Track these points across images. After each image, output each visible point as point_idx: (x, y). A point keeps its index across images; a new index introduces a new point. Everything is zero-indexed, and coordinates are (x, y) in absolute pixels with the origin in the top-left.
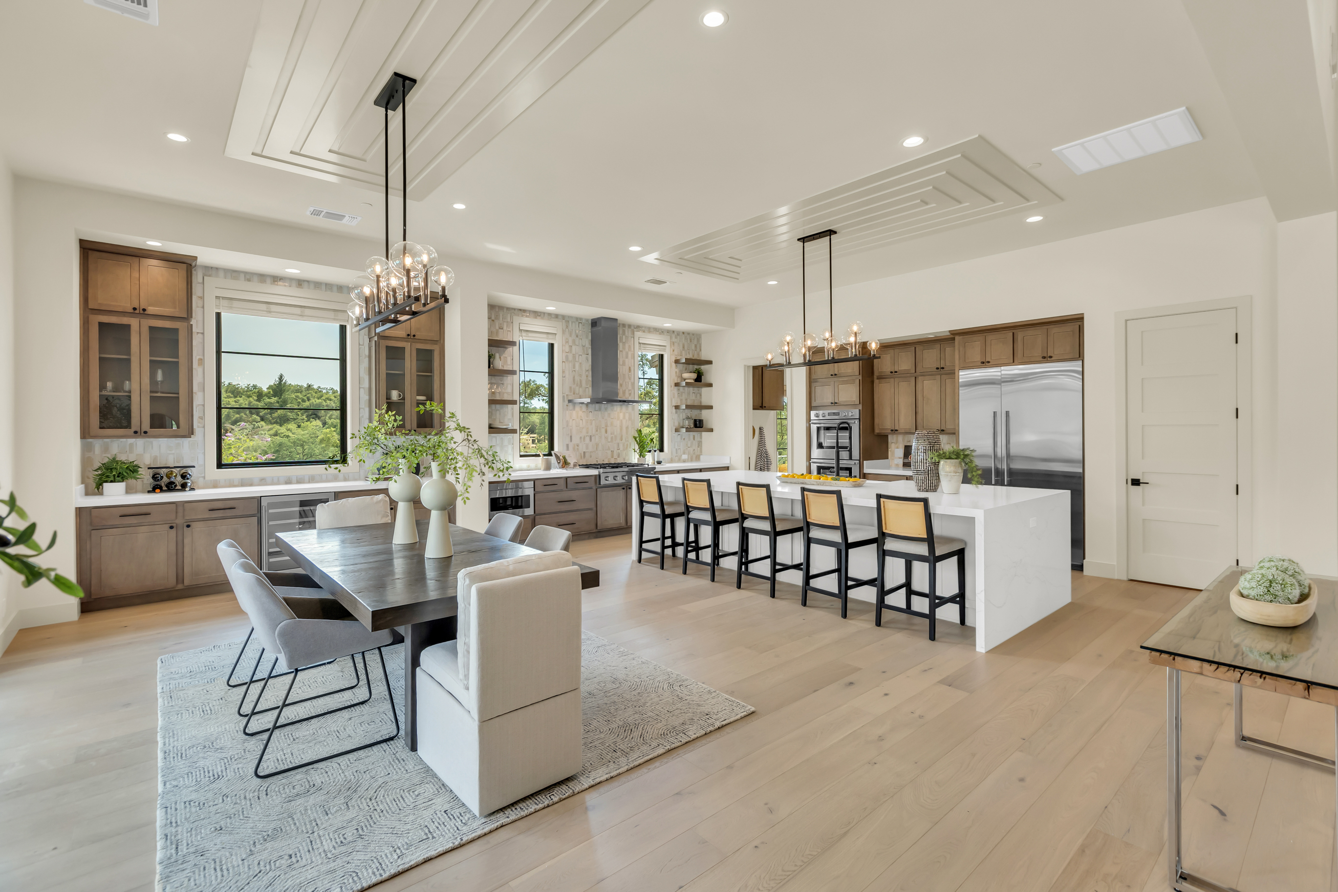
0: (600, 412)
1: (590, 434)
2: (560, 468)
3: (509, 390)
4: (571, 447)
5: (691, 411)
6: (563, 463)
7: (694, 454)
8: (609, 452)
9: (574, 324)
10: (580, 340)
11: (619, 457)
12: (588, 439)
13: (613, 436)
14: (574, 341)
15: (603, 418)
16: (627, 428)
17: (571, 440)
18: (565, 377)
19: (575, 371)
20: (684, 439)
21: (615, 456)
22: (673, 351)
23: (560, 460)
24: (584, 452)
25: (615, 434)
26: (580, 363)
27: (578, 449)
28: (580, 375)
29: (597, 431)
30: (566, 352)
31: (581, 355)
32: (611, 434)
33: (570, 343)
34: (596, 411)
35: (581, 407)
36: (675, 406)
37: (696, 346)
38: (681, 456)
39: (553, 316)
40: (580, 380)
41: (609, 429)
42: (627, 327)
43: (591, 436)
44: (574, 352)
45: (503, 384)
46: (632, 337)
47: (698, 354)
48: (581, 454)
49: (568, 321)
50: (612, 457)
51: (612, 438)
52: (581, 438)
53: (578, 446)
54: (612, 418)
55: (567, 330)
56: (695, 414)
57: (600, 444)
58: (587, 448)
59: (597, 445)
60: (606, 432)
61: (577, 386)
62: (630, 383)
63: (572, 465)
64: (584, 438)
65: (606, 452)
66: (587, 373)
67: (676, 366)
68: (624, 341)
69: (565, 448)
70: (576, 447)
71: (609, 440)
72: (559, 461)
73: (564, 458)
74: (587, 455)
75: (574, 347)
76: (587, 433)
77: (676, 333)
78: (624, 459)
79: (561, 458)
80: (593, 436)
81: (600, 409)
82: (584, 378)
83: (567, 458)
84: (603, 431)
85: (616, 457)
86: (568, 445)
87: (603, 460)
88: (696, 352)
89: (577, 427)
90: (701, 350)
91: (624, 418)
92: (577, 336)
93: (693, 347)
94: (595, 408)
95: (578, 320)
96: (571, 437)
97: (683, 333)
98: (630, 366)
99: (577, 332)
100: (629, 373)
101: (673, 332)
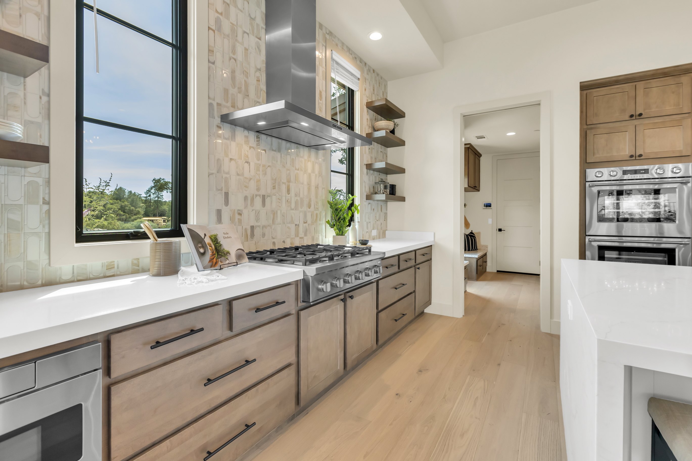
0: (278, 155)
1: (262, 192)
2: (205, 268)
4: (225, 216)
5: (379, 174)
6: (213, 255)
7: (381, 229)
8: (293, 229)
12: (258, 201)
13: (299, 198)
15: (284, 166)
16: (317, 187)
17: (227, 202)
18: (213, 63)
19: (235, 60)
20: (374, 210)
21: (302, 233)
23: (204, 246)
24: (252, 228)
25: (301, 196)
27: (240, 221)
29: (274, 188)
32: (296, 195)
34: (273, 150)
35: (247, 137)
36: (366, 165)
38: (371, 231)
40: (245, 81)
41: (292, 186)
43: (264, 198)
48: (246, 230)
50: (297, 235)
51: (296, 203)
52: (246, 198)
53: (240, 214)
54: (297, 168)
57: (279, 212)
58: (257, 219)
59: (274, 213)
60: (288, 191)
61: (240, 92)
63: (233, 258)
64: (252, 199)
65: (288, 228)
66: (258, 74)
69: (214, 217)
70: (237, 216)
71: (293, 206)
72: (202, 250)
73: (215, 240)
74: (257, 232)
76: (258, 190)
77: (367, 67)
78: (313, 238)
79: (207, 240)
80: (268, 196)
81: (279, 150)
82: (252, 80)
83: (222, 240)
84: (284, 188)
85: (303, 235)
86: (219, 213)
89: (238, 175)
91: (313, 171)
93: (381, 94)
96: (227, 194)
97: (373, 71)
98: (321, 89)
100: (319, 101)
101: (365, 64)
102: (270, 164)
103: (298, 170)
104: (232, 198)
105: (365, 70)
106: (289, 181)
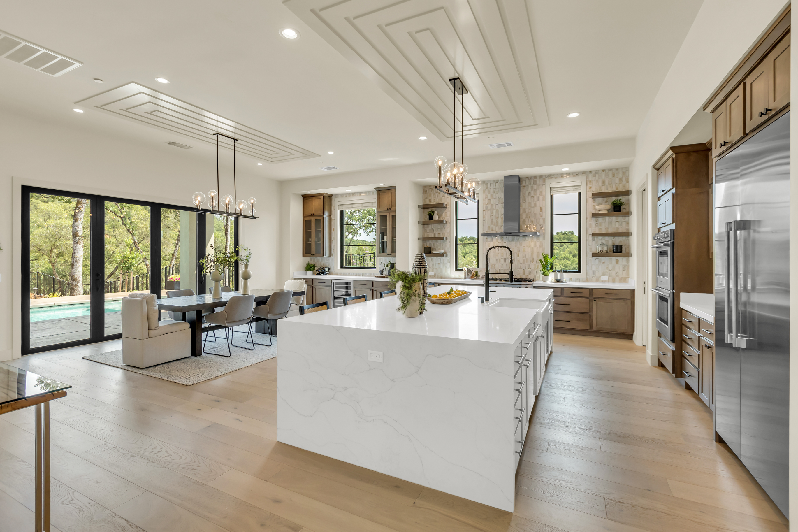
0: (513, 242)
3: (448, 231)
5: (614, 238)
6: (473, 275)
7: (617, 276)
8: (521, 271)
9: (492, 185)
10: (497, 195)
11: (530, 274)
13: (525, 259)
14: (492, 196)
16: (538, 253)
18: (485, 220)
19: (493, 216)
20: (602, 263)
21: (527, 273)
22: (591, 188)
23: (471, 273)
25: (526, 257)
26: (497, 210)
27: (495, 267)
28: (497, 218)
30: (486, 204)
31: (498, 204)
32: (523, 257)
33: (489, 198)
34: (510, 241)
35: (497, 239)
36: (593, 234)
37: (621, 179)
38: (601, 277)
40: (497, 221)
41: (520, 254)
42: (538, 178)
44: (492, 203)
45: (444, 228)
46: (543, 185)
47: (624, 186)
49: (488, 184)
50: (524, 273)
51: (523, 261)
52: (497, 260)
54: (524, 246)
55: (487, 189)
56: (618, 241)
58: (502, 267)
60: (518, 256)
61: (494, 225)
62: (541, 220)
64: (500, 260)
67: (594, 200)
71: (521, 261)
72: (469, 274)
75: (492, 200)
77: (593, 173)
79: (473, 272)
81: (513, 240)
82: (500, 220)
85: (528, 274)
88: (621, 185)
89: (494, 252)
90: (628, 182)
92: (494, 192)
93: (617, 180)
94: (509, 239)
95: (496, 181)
97: (603, 170)
98: (541, 207)
99: (494, 189)
100: (540, 212)
101: (591, 172)
103: (525, 246)
105: (591, 176)
106: (519, 252)
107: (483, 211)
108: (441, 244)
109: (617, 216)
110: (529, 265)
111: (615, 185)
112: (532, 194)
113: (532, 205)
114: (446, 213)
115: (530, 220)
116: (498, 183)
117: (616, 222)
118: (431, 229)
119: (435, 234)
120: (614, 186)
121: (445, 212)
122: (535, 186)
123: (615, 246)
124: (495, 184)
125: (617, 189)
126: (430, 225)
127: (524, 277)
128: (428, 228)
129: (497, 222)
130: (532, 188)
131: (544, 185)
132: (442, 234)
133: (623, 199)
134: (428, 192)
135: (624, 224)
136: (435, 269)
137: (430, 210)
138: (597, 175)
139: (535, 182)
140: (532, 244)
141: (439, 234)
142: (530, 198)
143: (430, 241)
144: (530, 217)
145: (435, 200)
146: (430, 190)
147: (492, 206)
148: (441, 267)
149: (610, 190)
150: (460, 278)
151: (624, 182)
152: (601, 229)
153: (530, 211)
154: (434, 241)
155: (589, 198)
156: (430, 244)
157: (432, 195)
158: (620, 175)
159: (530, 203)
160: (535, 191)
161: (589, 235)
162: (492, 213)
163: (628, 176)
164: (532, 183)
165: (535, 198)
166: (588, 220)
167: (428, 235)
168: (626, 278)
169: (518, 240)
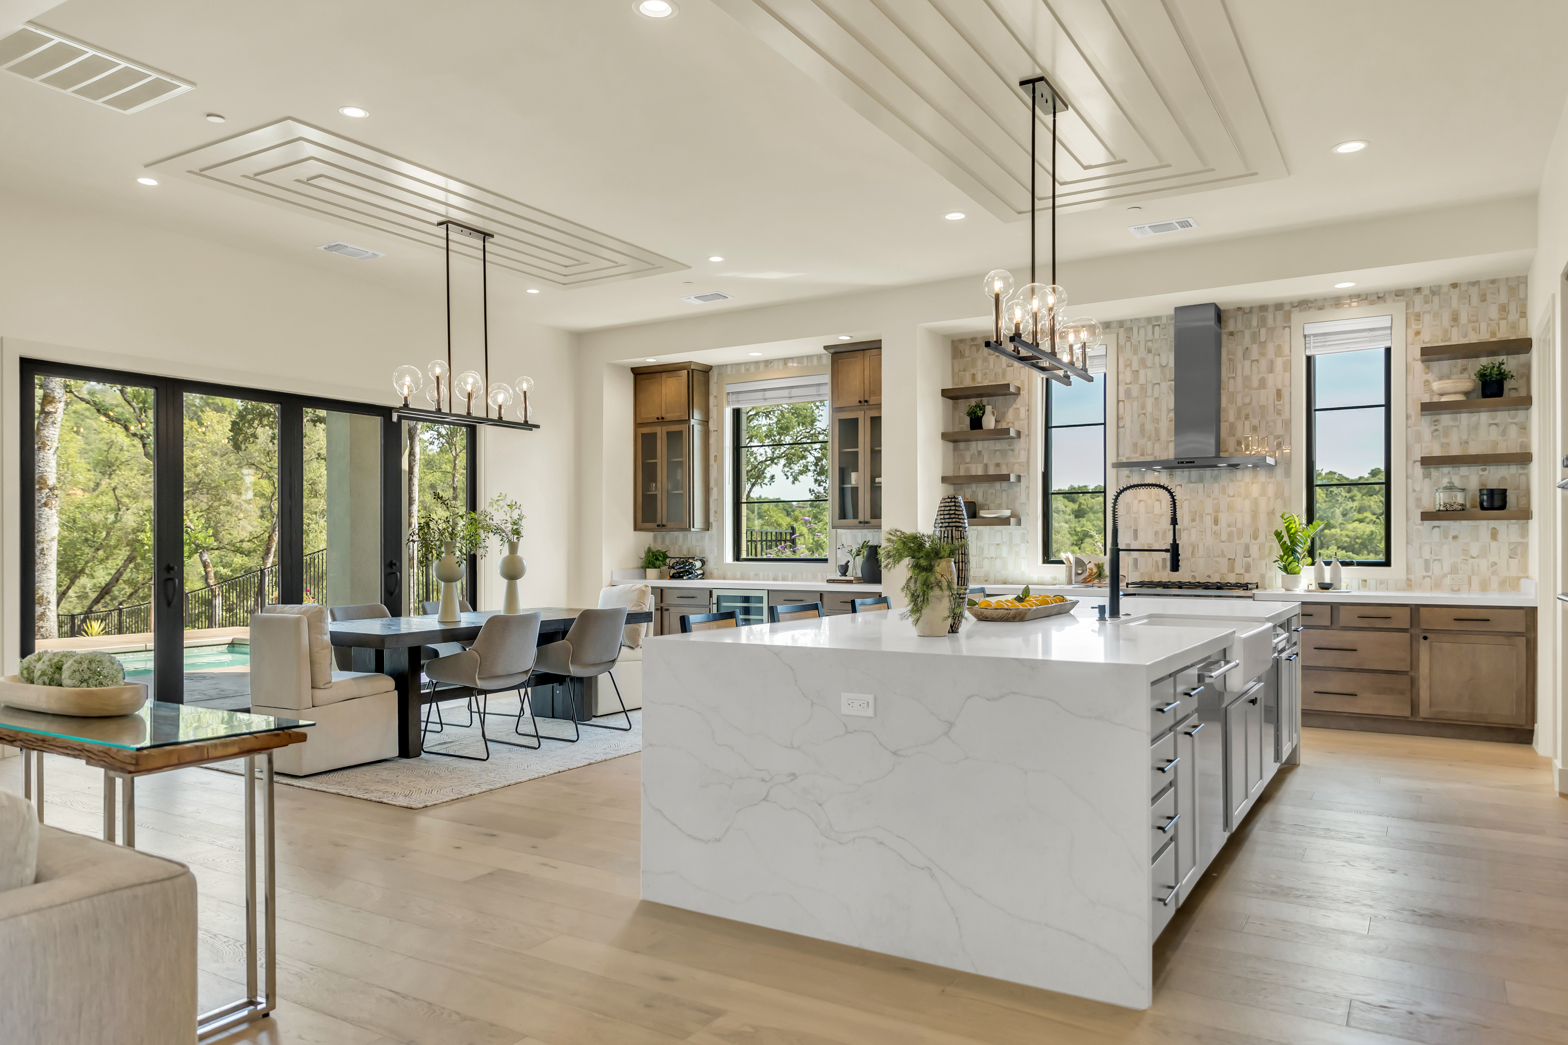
0: (1201, 485)
3: (1023, 458)
5: (1484, 470)
7: (1495, 573)
8: (1224, 563)
9: (1142, 331)
10: (1157, 358)
11: (1248, 569)
13: (1234, 529)
14: (1143, 362)
15: (1208, 497)
16: (1271, 513)
18: (1123, 427)
19: (1144, 414)
20: (1455, 537)
21: (1239, 569)
22: (1418, 333)
25: (1238, 526)
26: (1157, 399)
28: (1156, 421)
29: (1193, 520)
30: (1126, 384)
31: (1159, 384)
32: (1229, 526)
33: (1135, 366)
34: (1190, 483)
36: (1421, 461)
37: (1503, 309)
39: (1114, 325)
40: (1156, 428)
41: (1223, 517)
42: (1271, 309)
44: (1142, 380)
45: (1012, 450)
46: (1285, 327)
47: (1514, 327)
48: (1157, 562)
49: (1132, 328)
50: (1232, 570)
51: (1230, 535)
52: (1156, 533)
54: (1231, 494)
55: (1128, 344)
56: (1495, 477)
57: (1199, 545)
60: (1216, 522)
62: (1279, 423)
65: (1215, 562)
67: (1428, 367)
68: (1263, 339)
71: (1224, 537)
75: (1142, 373)
77: (1426, 292)
81: (1201, 480)
82: (1163, 424)
84: (1208, 520)
85: (1242, 571)
87: (1209, 576)
88: (1503, 323)
89: (1148, 513)
90: (1523, 314)
91: (1265, 494)
92: (1149, 351)
93: (1493, 312)
94: (1190, 477)
95: (1153, 322)
96: (1136, 532)
97: (1454, 286)
98: (1280, 387)
99: (1150, 344)
100: (1277, 403)
101: (1418, 290)
102: (1188, 497)
103: (1233, 496)
104: (1140, 534)
105: (1418, 299)
106: (1217, 511)
107: (1118, 402)
108: (1004, 495)
109: (1494, 409)
110: (1247, 548)
111: (1489, 325)
112: (1255, 353)
113: (1255, 383)
114: (1018, 409)
115: (1247, 423)
116: (1159, 325)
117: (1490, 425)
118: (976, 453)
119: (986, 466)
120: (1483, 326)
121: (1014, 406)
122: (1263, 331)
123: (1485, 492)
124: (1150, 328)
125: (1493, 334)
126: (973, 444)
127: (1232, 579)
128: (968, 450)
129: (1157, 431)
130: (1255, 337)
131: (1287, 329)
132: (1007, 464)
133: (1510, 363)
134: (967, 353)
135: (1513, 431)
136: (986, 560)
137: (973, 402)
138: (1436, 299)
139: (1263, 322)
140: (1255, 490)
141: (998, 465)
142: (1247, 363)
143: (974, 486)
144: (1247, 417)
145: (986, 374)
146: (974, 348)
147: (1143, 388)
148: (1005, 554)
149: (1473, 338)
150: (1055, 582)
151: (1513, 316)
152: (1448, 444)
153: (1247, 400)
154: (985, 486)
155: (1415, 360)
156: (974, 492)
157: (979, 363)
158: (1503, 298)
159: (1247, 379)
160: (1263, 345)
161: (1415, 462)
162: (1143, 407)
163: (1526, 298)
164: (1255, 323)
165: (1264, 364)
166: (1412, 421)
167: (968, 469)
168: (1519, 578)
169: (1216, 479)
